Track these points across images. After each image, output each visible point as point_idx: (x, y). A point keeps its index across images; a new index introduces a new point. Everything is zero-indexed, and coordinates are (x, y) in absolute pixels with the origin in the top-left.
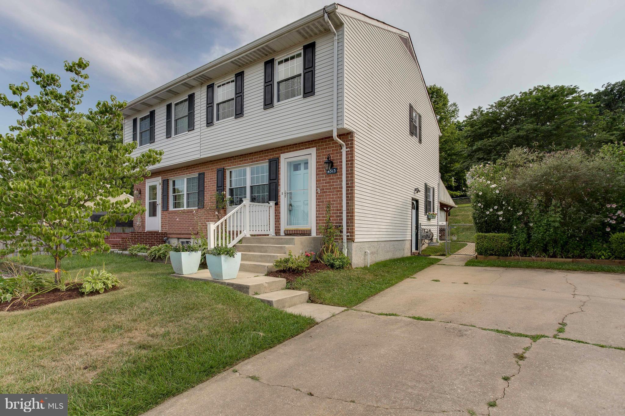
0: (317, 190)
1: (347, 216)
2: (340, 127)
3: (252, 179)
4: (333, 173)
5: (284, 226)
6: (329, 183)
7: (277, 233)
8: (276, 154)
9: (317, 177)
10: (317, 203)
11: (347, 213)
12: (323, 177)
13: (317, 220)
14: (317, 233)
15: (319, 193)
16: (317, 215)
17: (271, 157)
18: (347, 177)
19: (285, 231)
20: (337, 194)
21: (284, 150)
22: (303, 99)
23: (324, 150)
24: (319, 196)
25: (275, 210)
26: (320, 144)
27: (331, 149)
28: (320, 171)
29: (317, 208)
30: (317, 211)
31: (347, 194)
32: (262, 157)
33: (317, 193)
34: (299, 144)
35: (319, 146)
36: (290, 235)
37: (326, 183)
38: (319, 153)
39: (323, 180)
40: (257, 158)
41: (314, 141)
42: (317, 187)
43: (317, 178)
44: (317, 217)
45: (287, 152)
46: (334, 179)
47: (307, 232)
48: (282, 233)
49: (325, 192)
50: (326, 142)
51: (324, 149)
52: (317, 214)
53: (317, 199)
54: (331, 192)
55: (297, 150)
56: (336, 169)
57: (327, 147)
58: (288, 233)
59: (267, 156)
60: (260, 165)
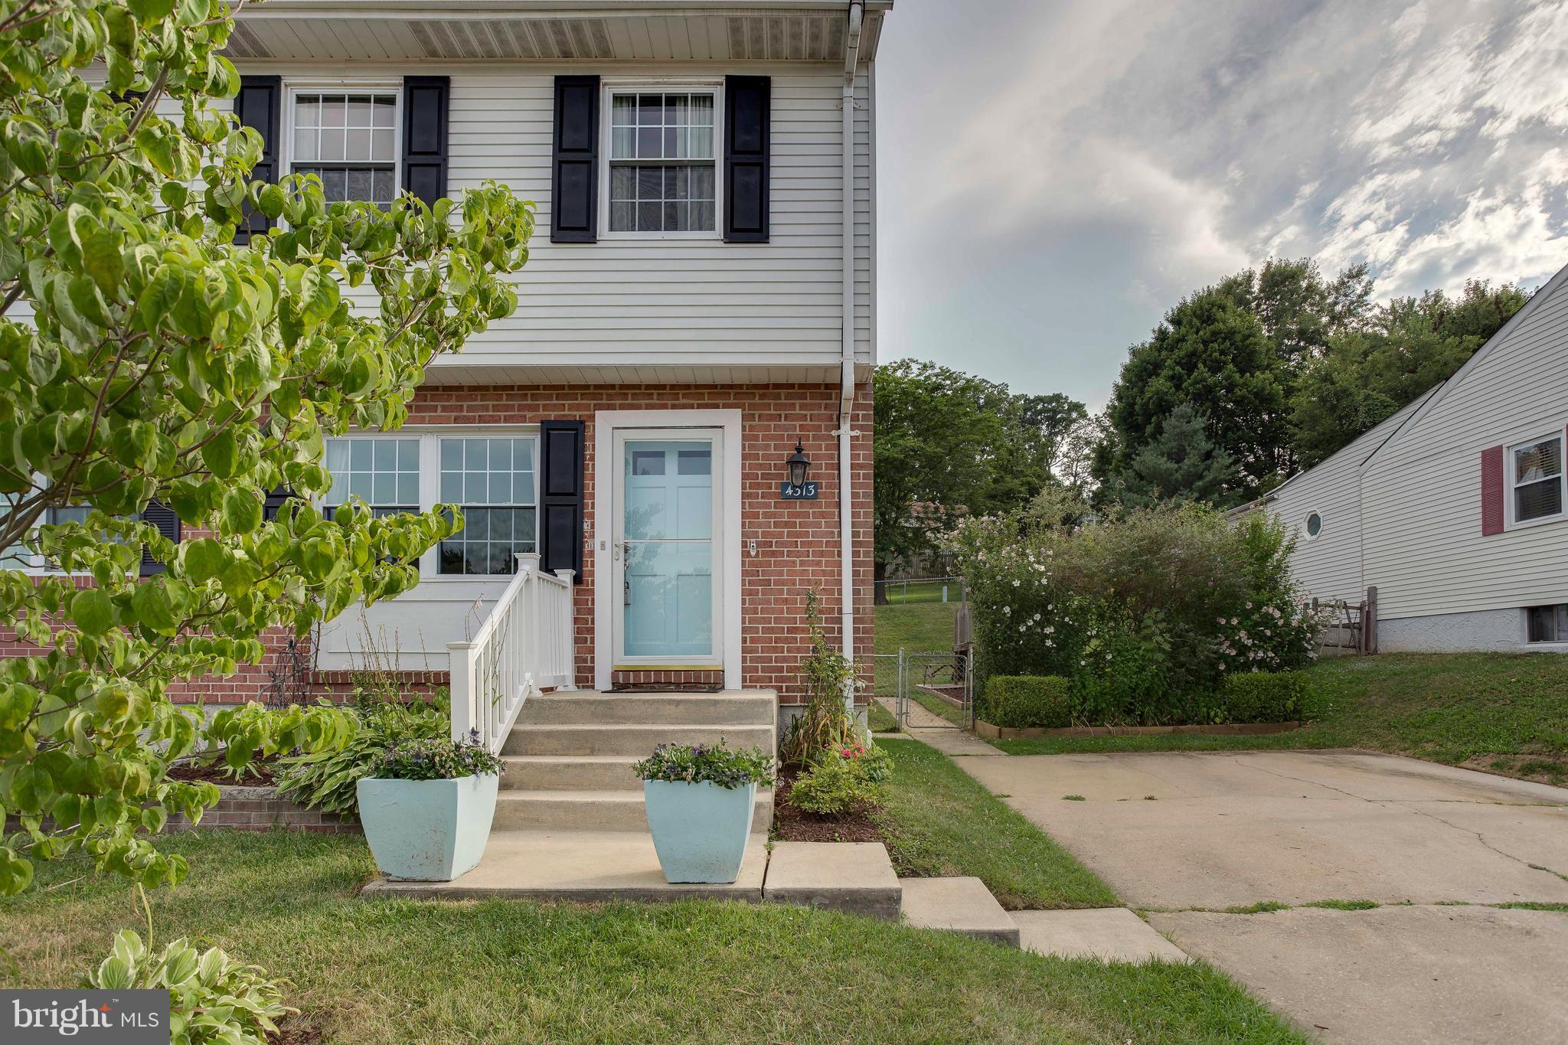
0: (744, 545)
1: (856, 630)
2: (864, 360)
3: (448, 484)
4: (807, 498)
5: (608, 658)
6: (786, 525)
7: (584, 676)
8: (578, 408)
9: (743, 503)
10: (743, 584)
11: (855, 621)
12: (768, 506)
13: (744, 640)
14: (744, 679)
15: (753, 553)
16: (743, 622)
17: (553, 415)
18: (854, 515)
19: (615, 673)
20: (819, 563)
21: (610, 397)
22: (722, 244)
23: (772, 424)
24: (751, 564)
26: (757, 401)
27: (797, 424)
28: (758, 486)
29: (744, 601)
30: (744, 611)
31: (854, 564)
32: (507, 408)
33: (745, 554)
34: (673, 387)
35: (752, 407)
36: (638, 687)
37: (776, 524)
38: (752, 428)
39: (766, 515)
40: (486, 408)
41: (731, 386)
42: (744, 535)
43: (743, 507)
44: (744, 631)
45: (622, 407)
46: (807, 515)
47: (708, 676)
48: (603, 680)
49: (773, 554)
50: (778, 397)
51: (771, 418)
52: (743, 619)
53: (744, 573)
54: (798, 554)
55: (664, 407)
56: (817, 486)
57: (783, 413)
59: (535, 408)
60: (488, 437)
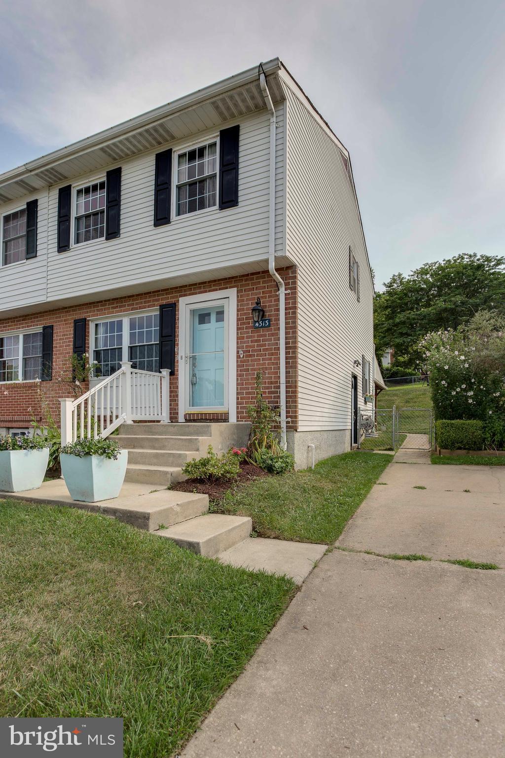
0: (238, 352)
1: (287, 392)
2: (279, 254)
3: (132, 336)
4: (265, 327)
5: (184, 408)
6: (256, 341)
7: (173, 417)
8: (173, 297)
9: (237, 333)
10: (237, 371)
11: (287, 387)
12: (248, 333)
13: (238, 398)
14: (238, 417)
15: (242, 356)
16: (237, 390)
17: (164, 302)
18: (286, 333)
19: (185, 415)
20: (270, 359)
21: (185, 291)
22: (218, 211)
23: (250, 292)
24: (241, 361)
25: (171, 383)
26: (244, 283)
27: (261, 291)
28: (244, 323)
29: (237, 379)
30: (238, 384)
31: (286, 358)
32: (149, 302)
33: (238, 357)
34: (209, 282)
35: (242, 286)
36: (194, 421)
37: (252, 342)
38: (241, 296)
39: (247, 337)
40: (141, 303)
41: (233, 278)
42: (238, 348)
43: (237, 334)
44: (238, 394)
45: (190, 294)
46: (265, 336)
47: (221, 416)
48: (181, 418)
49: (250, 356)
50: (253, 279)
51: (250, 290)
52: (237, 388)
53: (238, 366)
54: (261, 355)
55: (206, 292)
56: (270, 321)
57: (255, 287)
58: (190, 418)
59: (158, 300)
60: (145, 315)
